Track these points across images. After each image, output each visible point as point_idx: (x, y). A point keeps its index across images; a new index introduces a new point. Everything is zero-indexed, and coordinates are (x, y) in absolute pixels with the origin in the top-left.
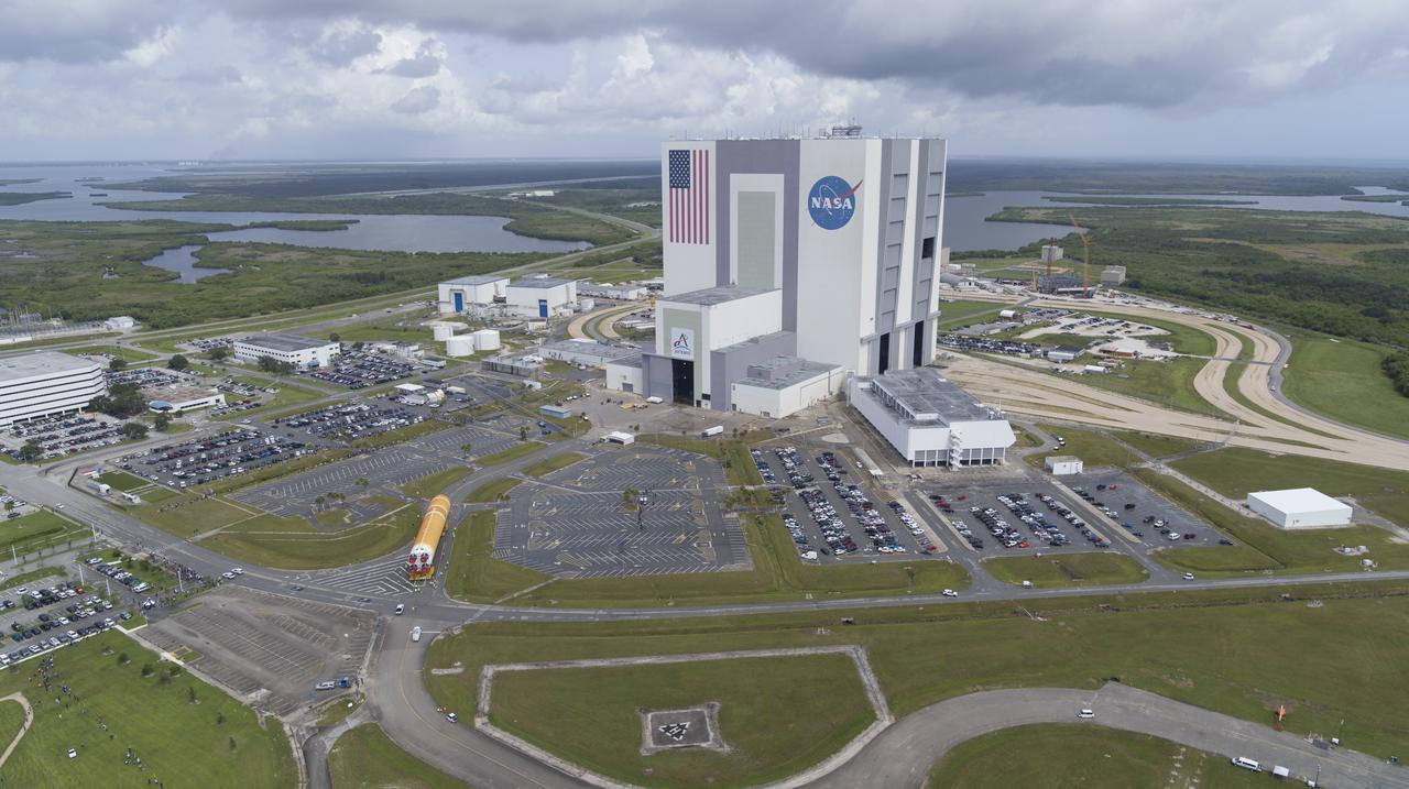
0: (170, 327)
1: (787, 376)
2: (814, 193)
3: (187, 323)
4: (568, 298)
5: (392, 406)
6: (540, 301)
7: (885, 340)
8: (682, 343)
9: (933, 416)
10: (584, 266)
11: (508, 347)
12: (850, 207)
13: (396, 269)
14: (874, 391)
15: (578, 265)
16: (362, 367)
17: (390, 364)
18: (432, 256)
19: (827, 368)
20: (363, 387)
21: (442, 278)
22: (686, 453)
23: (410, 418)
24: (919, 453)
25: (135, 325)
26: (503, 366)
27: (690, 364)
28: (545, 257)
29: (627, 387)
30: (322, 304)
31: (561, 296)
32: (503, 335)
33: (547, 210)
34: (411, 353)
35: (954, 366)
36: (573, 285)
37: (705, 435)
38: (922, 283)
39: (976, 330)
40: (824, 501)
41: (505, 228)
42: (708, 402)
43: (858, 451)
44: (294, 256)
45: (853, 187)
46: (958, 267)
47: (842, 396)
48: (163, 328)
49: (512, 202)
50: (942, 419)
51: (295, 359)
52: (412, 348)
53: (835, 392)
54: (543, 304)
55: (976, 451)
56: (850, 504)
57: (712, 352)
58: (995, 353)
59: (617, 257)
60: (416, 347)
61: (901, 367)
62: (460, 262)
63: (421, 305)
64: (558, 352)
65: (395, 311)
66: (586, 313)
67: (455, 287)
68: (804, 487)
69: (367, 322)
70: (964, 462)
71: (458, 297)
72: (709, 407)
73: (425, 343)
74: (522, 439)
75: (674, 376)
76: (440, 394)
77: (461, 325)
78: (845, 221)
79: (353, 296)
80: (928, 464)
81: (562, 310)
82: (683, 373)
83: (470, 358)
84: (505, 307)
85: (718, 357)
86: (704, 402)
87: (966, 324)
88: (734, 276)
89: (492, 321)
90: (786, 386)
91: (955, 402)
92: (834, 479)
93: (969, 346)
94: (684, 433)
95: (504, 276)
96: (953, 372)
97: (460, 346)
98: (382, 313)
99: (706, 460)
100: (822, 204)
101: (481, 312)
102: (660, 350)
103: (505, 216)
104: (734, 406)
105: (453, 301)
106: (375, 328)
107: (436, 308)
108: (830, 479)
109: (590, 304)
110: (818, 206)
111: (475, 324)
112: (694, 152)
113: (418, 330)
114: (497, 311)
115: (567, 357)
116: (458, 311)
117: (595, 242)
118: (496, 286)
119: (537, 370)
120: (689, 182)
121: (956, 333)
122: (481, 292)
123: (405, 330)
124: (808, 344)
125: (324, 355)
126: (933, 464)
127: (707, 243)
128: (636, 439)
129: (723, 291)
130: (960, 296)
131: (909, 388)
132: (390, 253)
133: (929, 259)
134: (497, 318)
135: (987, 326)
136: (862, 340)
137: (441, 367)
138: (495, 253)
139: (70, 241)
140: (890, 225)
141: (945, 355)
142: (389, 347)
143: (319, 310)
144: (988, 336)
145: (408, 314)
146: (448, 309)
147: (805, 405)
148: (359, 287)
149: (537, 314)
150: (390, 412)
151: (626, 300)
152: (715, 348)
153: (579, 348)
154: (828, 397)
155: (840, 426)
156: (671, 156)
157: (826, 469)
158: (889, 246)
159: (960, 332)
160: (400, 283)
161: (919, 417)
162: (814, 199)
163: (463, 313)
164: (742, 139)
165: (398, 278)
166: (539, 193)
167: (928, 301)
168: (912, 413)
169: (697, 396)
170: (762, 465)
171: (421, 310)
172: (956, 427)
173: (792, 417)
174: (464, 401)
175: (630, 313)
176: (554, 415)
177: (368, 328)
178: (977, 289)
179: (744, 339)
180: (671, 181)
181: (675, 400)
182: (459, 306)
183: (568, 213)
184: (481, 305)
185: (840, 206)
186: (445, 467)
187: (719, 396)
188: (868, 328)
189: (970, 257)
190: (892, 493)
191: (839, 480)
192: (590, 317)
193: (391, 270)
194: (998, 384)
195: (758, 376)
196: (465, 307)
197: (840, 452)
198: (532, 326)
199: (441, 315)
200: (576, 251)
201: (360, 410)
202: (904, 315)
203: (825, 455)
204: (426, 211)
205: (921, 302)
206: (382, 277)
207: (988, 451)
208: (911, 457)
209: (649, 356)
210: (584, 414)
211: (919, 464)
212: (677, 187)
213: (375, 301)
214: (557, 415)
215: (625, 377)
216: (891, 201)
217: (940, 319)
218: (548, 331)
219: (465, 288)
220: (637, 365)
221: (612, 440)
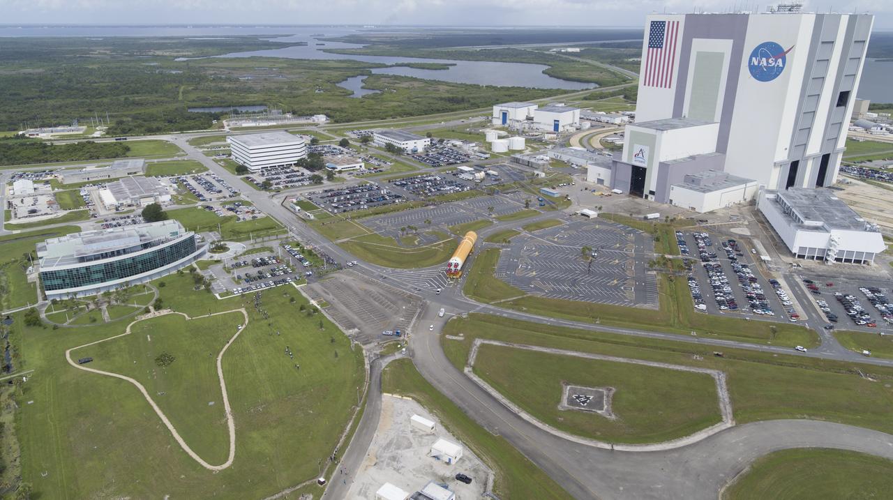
0: (344, 122)
1: (713, 184)
2: (755, 54)
3: (353, 121)
4: (573, 120)
5: (453, 178)
6: (555, 121)
7: (794, 166)
8: (641, 155)
9: (819, 224)
10: (590, 99)
11: (530, 149)
12: (781, 65)
13: (472, 96)
14: (777, 201)
15: (585, 99)
16: (441, 154)
17: (457, 153)
18: (495, 88)
19: (744, 181)
20: (439, 166)
21: (497, 102)
22: (630, 229)
23: (462, 187)
24: (802, 249)
25: (327, 120)
26: (523, 161)
27: (644, 170)
28: (566, 92)
29: (600, 181)
30: (426, 114)
31: (569, 118)
32: (527, 141)
33: (573, 61)
34: (471, 148)
35: (850, 189)
36: (578, 112)
37: (646, 218)
38: (834, 126)
39: (877, 164)
40: (721, 272)
41: (543, 72)
42: (653, 197)
43: (756, 241)
44: (416, 84)
45: (785, 51)
46: (875, 115)
47: (753, 202)
48: (340, 123)
49: (551, 55)
50: (826, 226)
51: (405, 146)
52: (471, 145)
53: (748, 199)
54: (556, 123)
55: (851, 253)
56: (740, 277)
57: (660, 163)
58: (889, 182)
59: (613, 94)
60: (474, 145)
61: (805, 185)
62: (511, 93)
63: (481, 119)
64: (560, 155)
65: (466, 121)
66: (584, 131)
67: (504, 108)
68: (708, 261)
69: (449, 127)
70: (837, 260)
71: (505, 115)
72: (653, 200)
73: (480, 142)
74: (525, 207)
75: (632, 177)
76: (482, 174)
77: (503, 133)
78: (776, 76)
79: (444, 110)
80: (808, 258)
81: (568, 128)
82: (639, 175)
83: (505, 154)
84: (532, 123)
85: (664, 166)
86: (650, 196)
87: (870, 159)
88: (686, 111)
89: (523, 132)
90: (710, 191)
91: (840, 215)
92: (732, 258)
93: (867, 175)
94: (631, 215)
95: (535, 104)
96: (848, 194)
97: (500, 146)
98: (458, 122)
99: (643, 234)
100: (759, 63)
101: (517, 126)
102: (625, 158)
103: (545, 64)
104: (671, 201)
105: (501, 117)
106: (453, 131)
107: (491, 121)
108: (730, 258)
109: (587, 124)
110: (756, 63)
111: (512, 133)
112: (669, 22)
113: (478, 134)
114: (527, 126)
115: (565, 158)
116: (503, 124)
117: (600, 84)
118: (529, 109)
119: (544, 165)
120: (662, 44)
121: (860, 165)
122: (519, 112)
123: (470, 133)
124: (734, 163)
125: (421, 145)
126: (813, 258)
127: (670, 87)
128: (599, 215)
129: (676, 121)
130: (869, 137)
131: (805, 201)
132: (471, 85)
133: (843, 107)
134: (526, 130)
135: (888, 162)
136: (775, 163)
137: (487, 158)
138: (534, 88)
139: (303, 70)
140: (813, 80)
141: (845, 180)
142: (458, 143)
143: (425, 118)
144: (887, 169)
145: (474, 123)
146: (498, 122)
147: (723, 206)
148: (449, 105)
149: (552, 129)
150: (452, 182)
151: (612, 124)
152: (662, 160)
153: (575, 154)
154: (742, 202)
155: (746, 223)
156: (652, 25)
157: (728, 251)
158: (809, 96)
159: (863, 164)
160: (472, 104)
161: (807, 223)
162: (754, 59)
163: (506, 125)
164: (705, 13)
165: (472, 101)
166: (570, 50)
167: (836, 139)
168: (802, 219)
169: (646, 192)
170: (681, 243)
171: (481, 122)
172: (836, 233)
173: (712, 213)
174: (496, 180)
175: (613, 133)
176: (549, 194)
177: (449, 131)
178: (887, 133)
179: (686, 155)
180: (650, 43)
181: (630, 193)
182: (504, 121)
183: (586, 64)
184: (518, 121)
185: (773, 64)
186: (477, 219)
187: (661, 193)
188: (782, 155)
189: (887, 108)
190: (774, 274)
191: (736, 259)
192: (585, 134)
193: (469, 96)
194: (884, 205)
195: (691, 182)
196: (508, 121)
197: (742, 241)
198: (547, 137)
199: (493, 126)
200: (586, 90)
201: (435, 179)
202: (815, 147)
203: (730, 241)
204: (496, 60)
205: (830, 138)
206: (463, 100)
207: (860, 253)
208: (795, 250)
209: (616, 162)
210: (567, 195)
211: (802, 257)
212: (654, 47)
213: (456, 115)
214: (551, 195)
215: (599, 174)
216: (817, 61)
217: (845, 153)
218: (557, 141)
219: (509, 109)
220: (609, 168)
221: (583, 215)
